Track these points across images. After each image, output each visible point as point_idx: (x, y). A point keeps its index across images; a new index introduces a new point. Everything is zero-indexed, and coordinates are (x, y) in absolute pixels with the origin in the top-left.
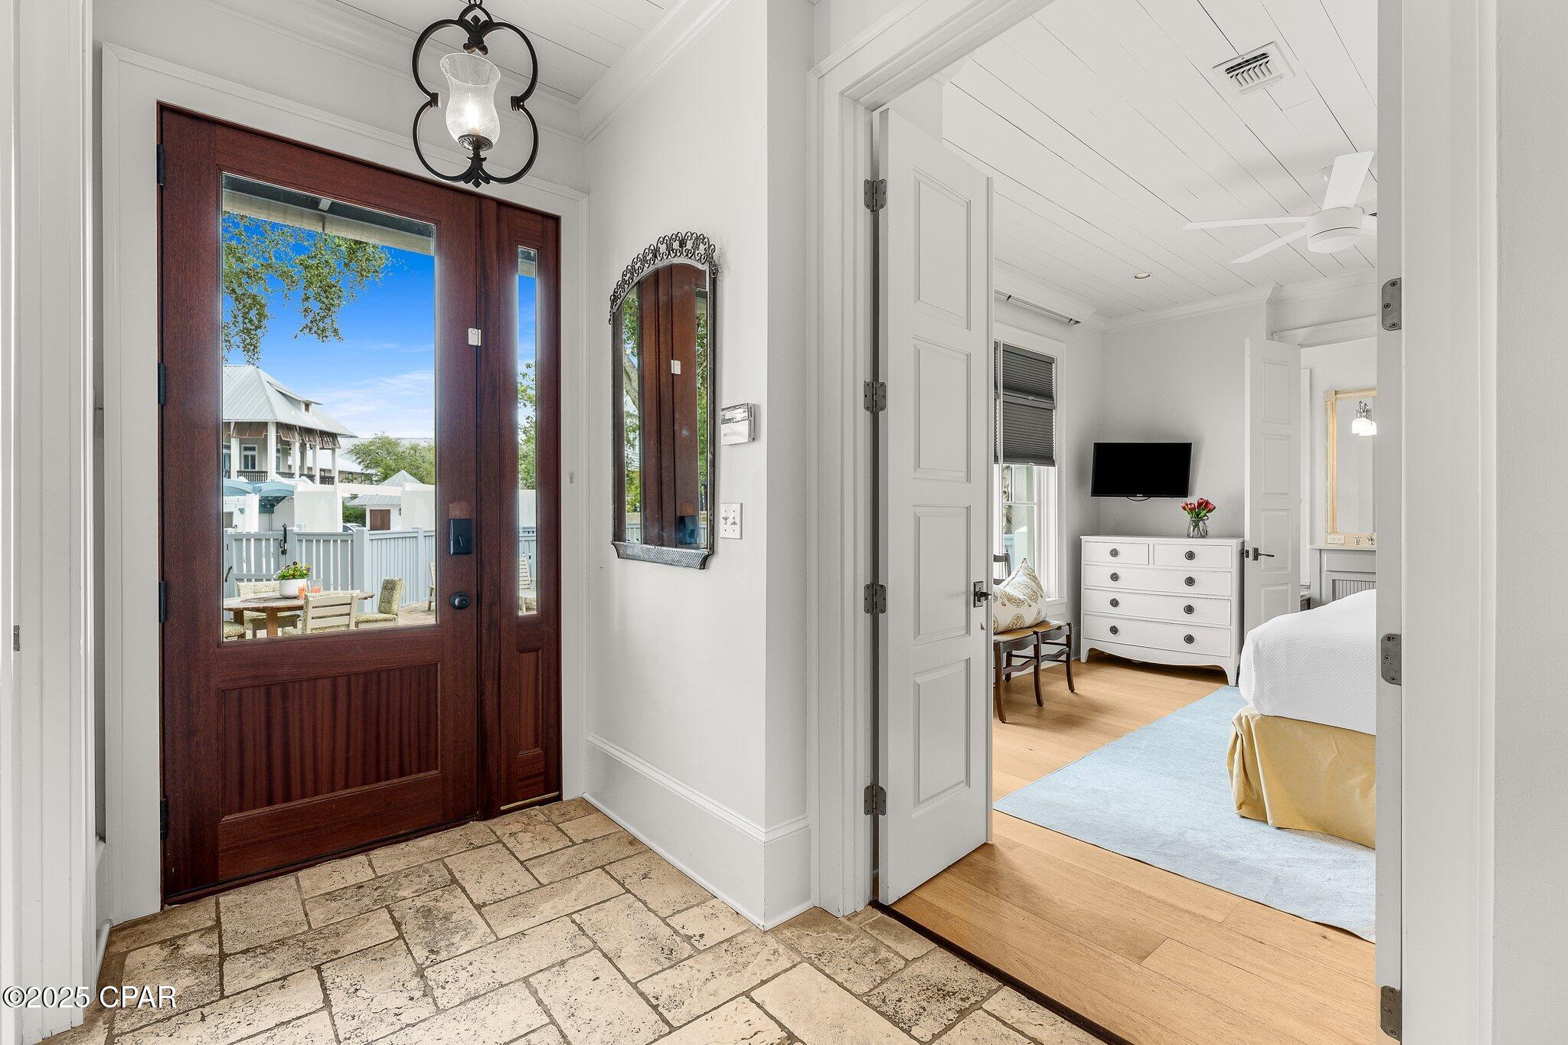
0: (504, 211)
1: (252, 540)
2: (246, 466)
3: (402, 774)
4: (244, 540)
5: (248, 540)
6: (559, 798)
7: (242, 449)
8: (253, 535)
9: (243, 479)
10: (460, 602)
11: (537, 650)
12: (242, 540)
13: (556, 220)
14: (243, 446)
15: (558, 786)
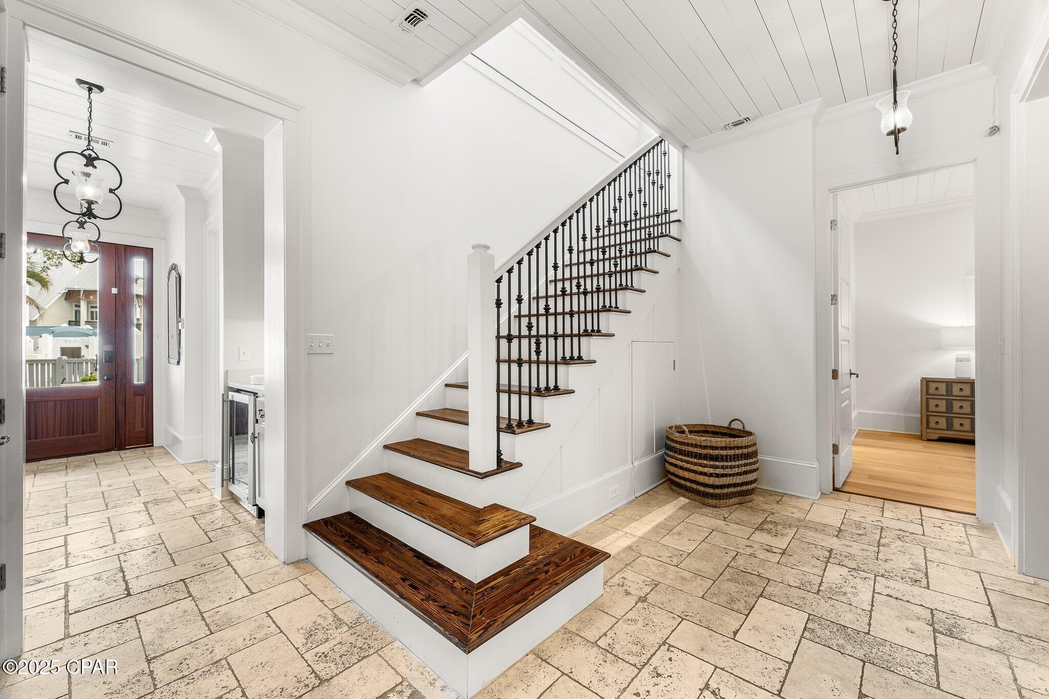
0: (127, 247)
1: (89, 363)
2: (92, 318)
3: (83, 434)
4: (84, 363)
5: (87, 363)
6: (152, 446)
7: (89, 307)
8: (89, 360)
9: (89, 327)
10: (106, 378)
11: (143, 395)
12: (83, 363)
13: (152, 249)
14: (90, 305)
15: (152, 442)
